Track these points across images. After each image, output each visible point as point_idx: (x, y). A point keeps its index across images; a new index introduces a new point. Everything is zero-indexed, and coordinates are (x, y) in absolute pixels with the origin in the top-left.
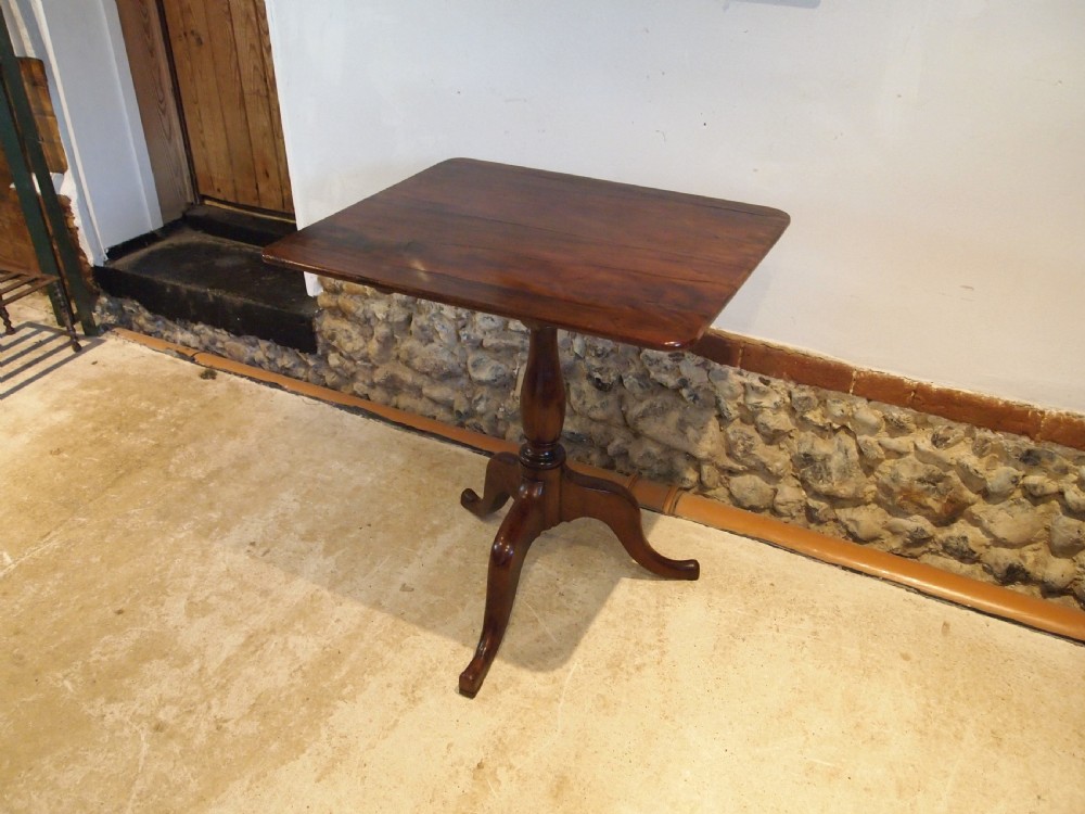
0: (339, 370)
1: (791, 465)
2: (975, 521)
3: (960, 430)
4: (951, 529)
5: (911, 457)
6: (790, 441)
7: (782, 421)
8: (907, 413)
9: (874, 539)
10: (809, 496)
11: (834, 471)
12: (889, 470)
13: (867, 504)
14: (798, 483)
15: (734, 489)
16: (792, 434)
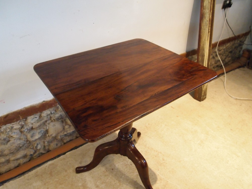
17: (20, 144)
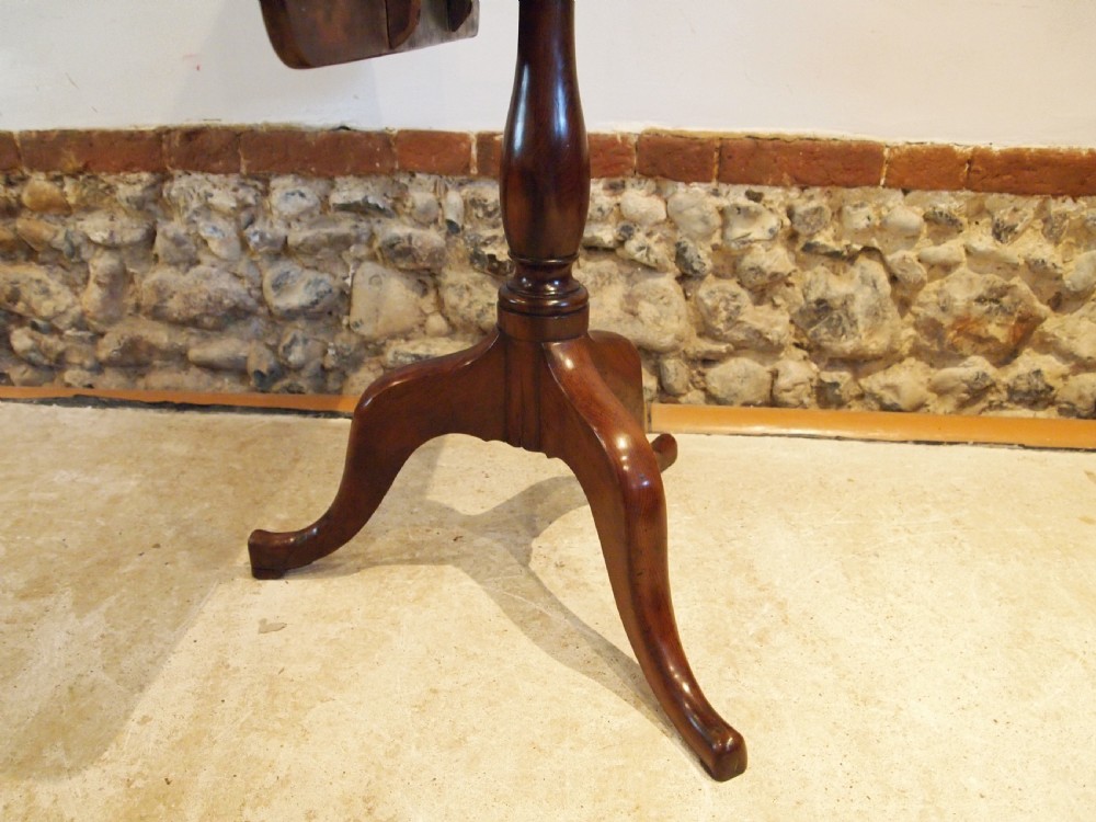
0: (33, 355)
1: (793, 329)
2: (1047, 346)
3: (1030, 206)
4: (1016, 365)
5: (963, 269)
6: (789, 290)
7: (777, 259)
8: (958, 199)
9: (919, 407)
10: (825, 369)
11: (860, 318)
12: (934, 297)
13: (901, 360)
14: (805, 353)
15: (715, 386)
16: (790, 279)
17: (225, 291)
